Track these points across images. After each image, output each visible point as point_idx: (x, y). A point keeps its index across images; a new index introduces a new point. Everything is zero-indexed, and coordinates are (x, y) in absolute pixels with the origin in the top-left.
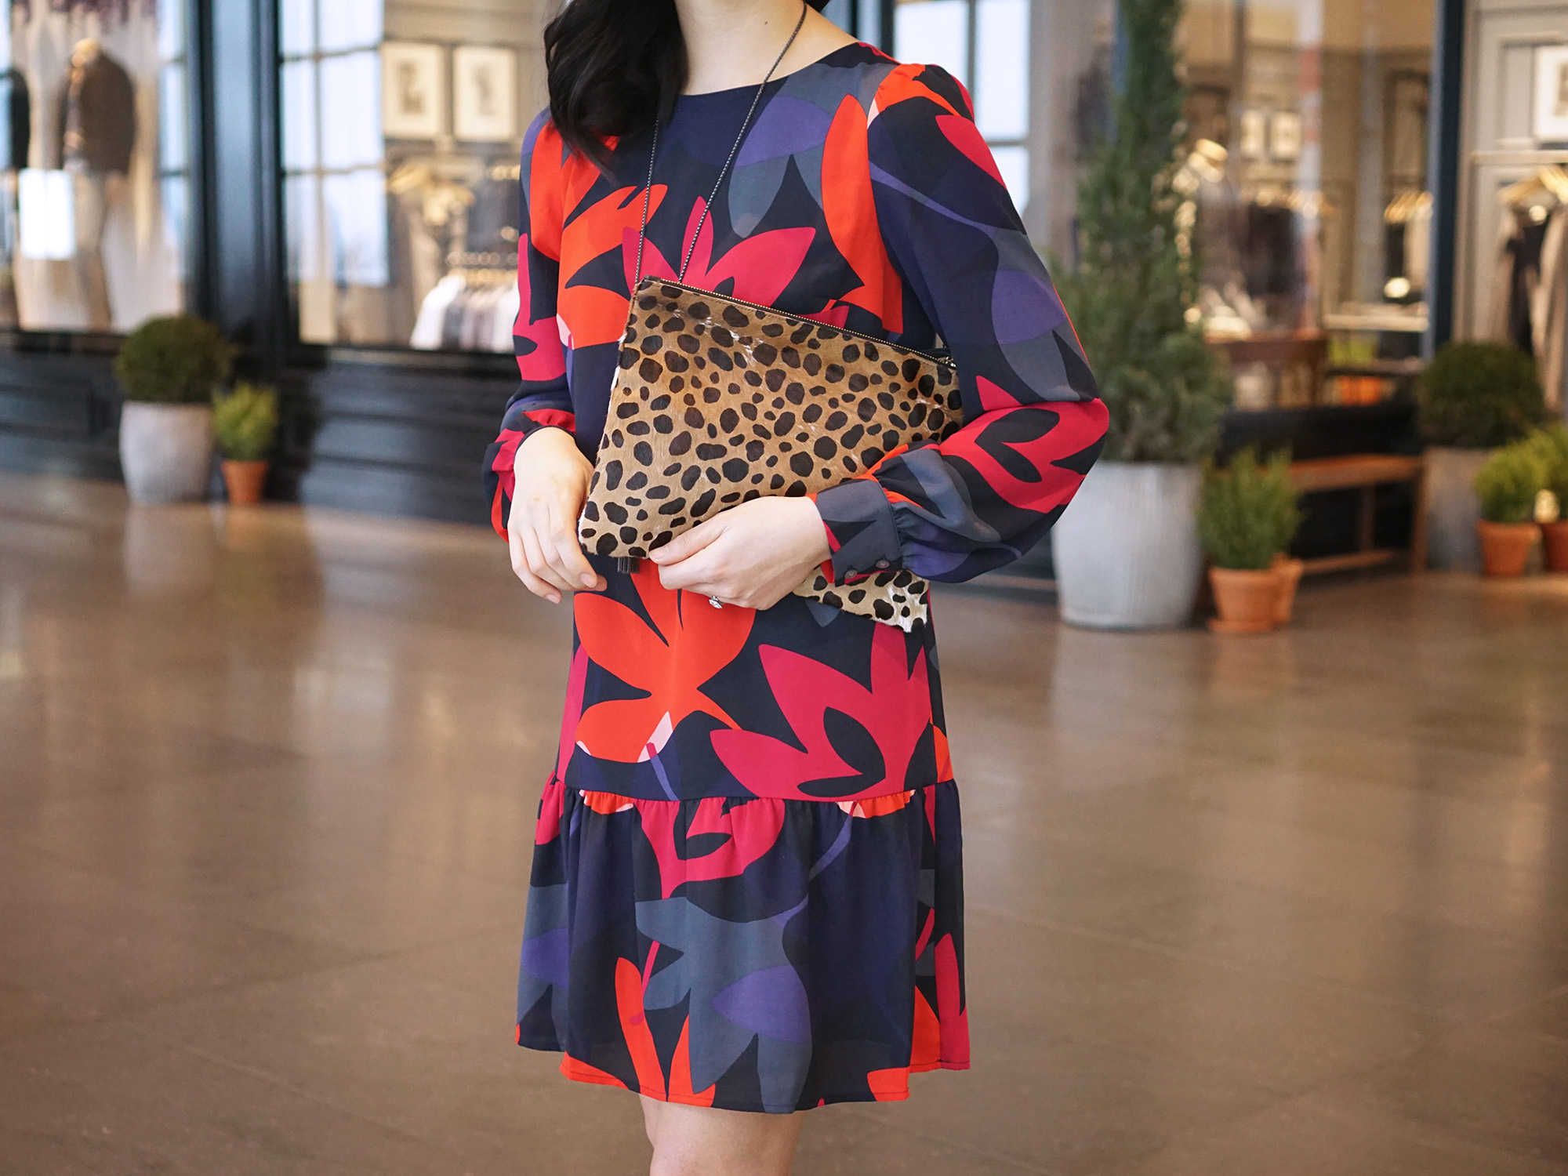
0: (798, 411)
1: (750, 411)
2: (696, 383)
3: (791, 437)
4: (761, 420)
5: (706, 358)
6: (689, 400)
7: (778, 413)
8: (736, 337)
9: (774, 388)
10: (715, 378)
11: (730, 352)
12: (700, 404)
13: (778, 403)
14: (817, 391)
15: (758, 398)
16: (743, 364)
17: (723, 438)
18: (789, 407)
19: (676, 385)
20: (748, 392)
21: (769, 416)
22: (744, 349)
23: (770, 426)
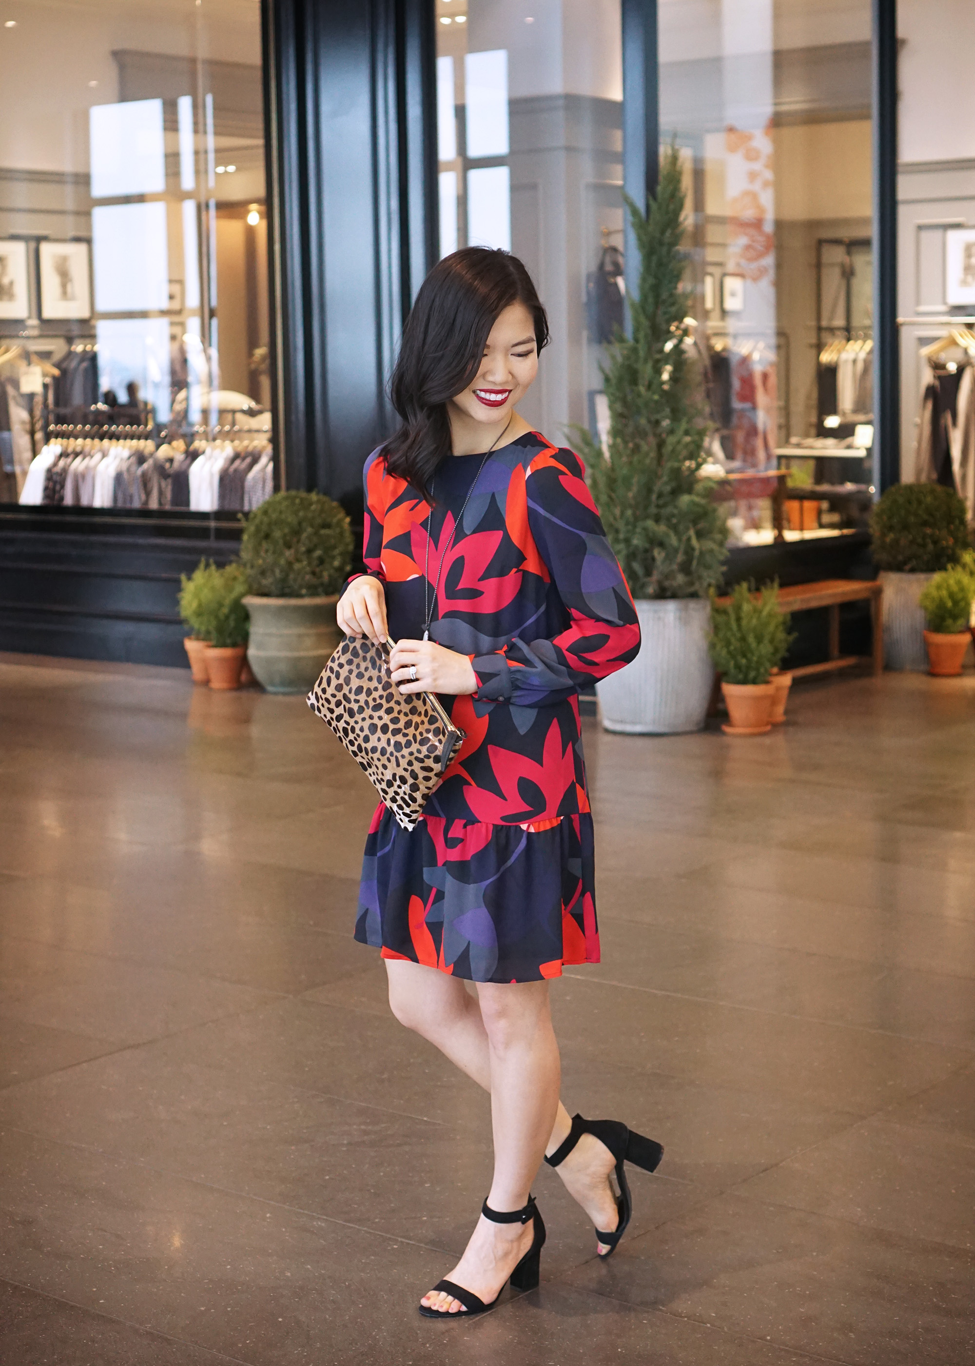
0: (386, 706)
1: (369, 692)
2: (358, 666)
3: (376, 715)
4: (370, 699)
5: (369, 659)
6: (351, 672)
7: (378, 701)
8: (383, 658)
9: (384, 689)
10: (366, 669)
11: (378, 662)
12: (353, 676)
13: (381, 697)
14: (398, 703)
15: (376, 689)
16: (380, 671)
17: (352, 697)
18: (383, 702)
19: (350, 662)
20: (375, 683)
21: (374, 700)
22: (384, 665)
23: (372, 704)
